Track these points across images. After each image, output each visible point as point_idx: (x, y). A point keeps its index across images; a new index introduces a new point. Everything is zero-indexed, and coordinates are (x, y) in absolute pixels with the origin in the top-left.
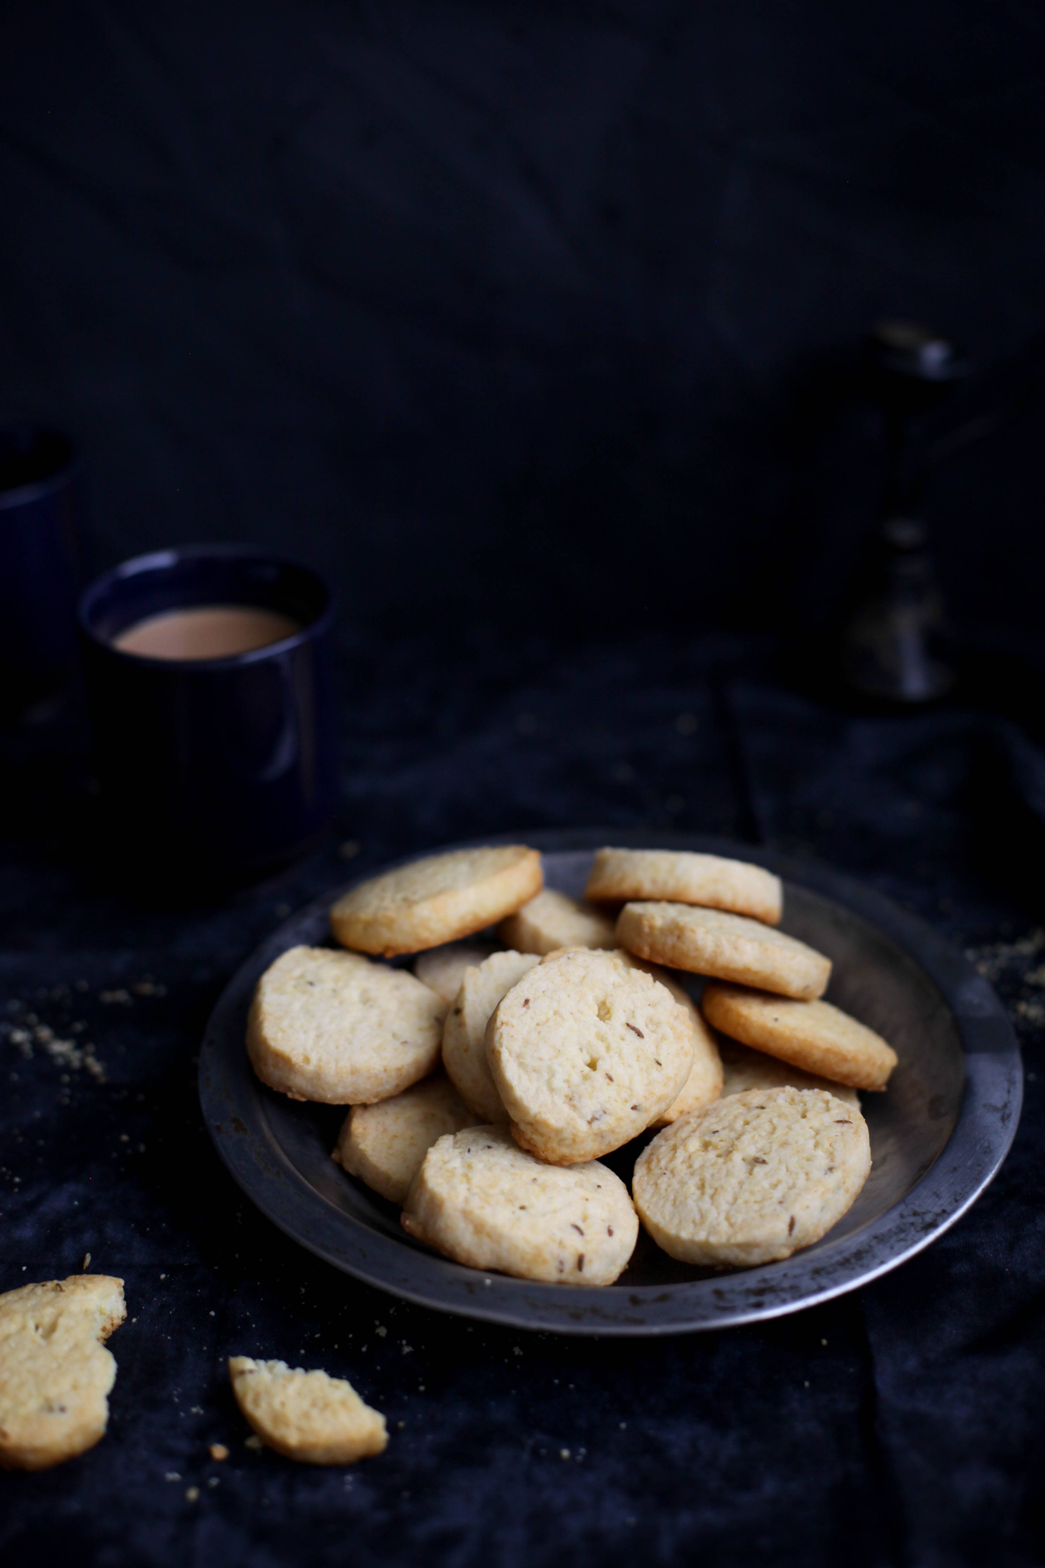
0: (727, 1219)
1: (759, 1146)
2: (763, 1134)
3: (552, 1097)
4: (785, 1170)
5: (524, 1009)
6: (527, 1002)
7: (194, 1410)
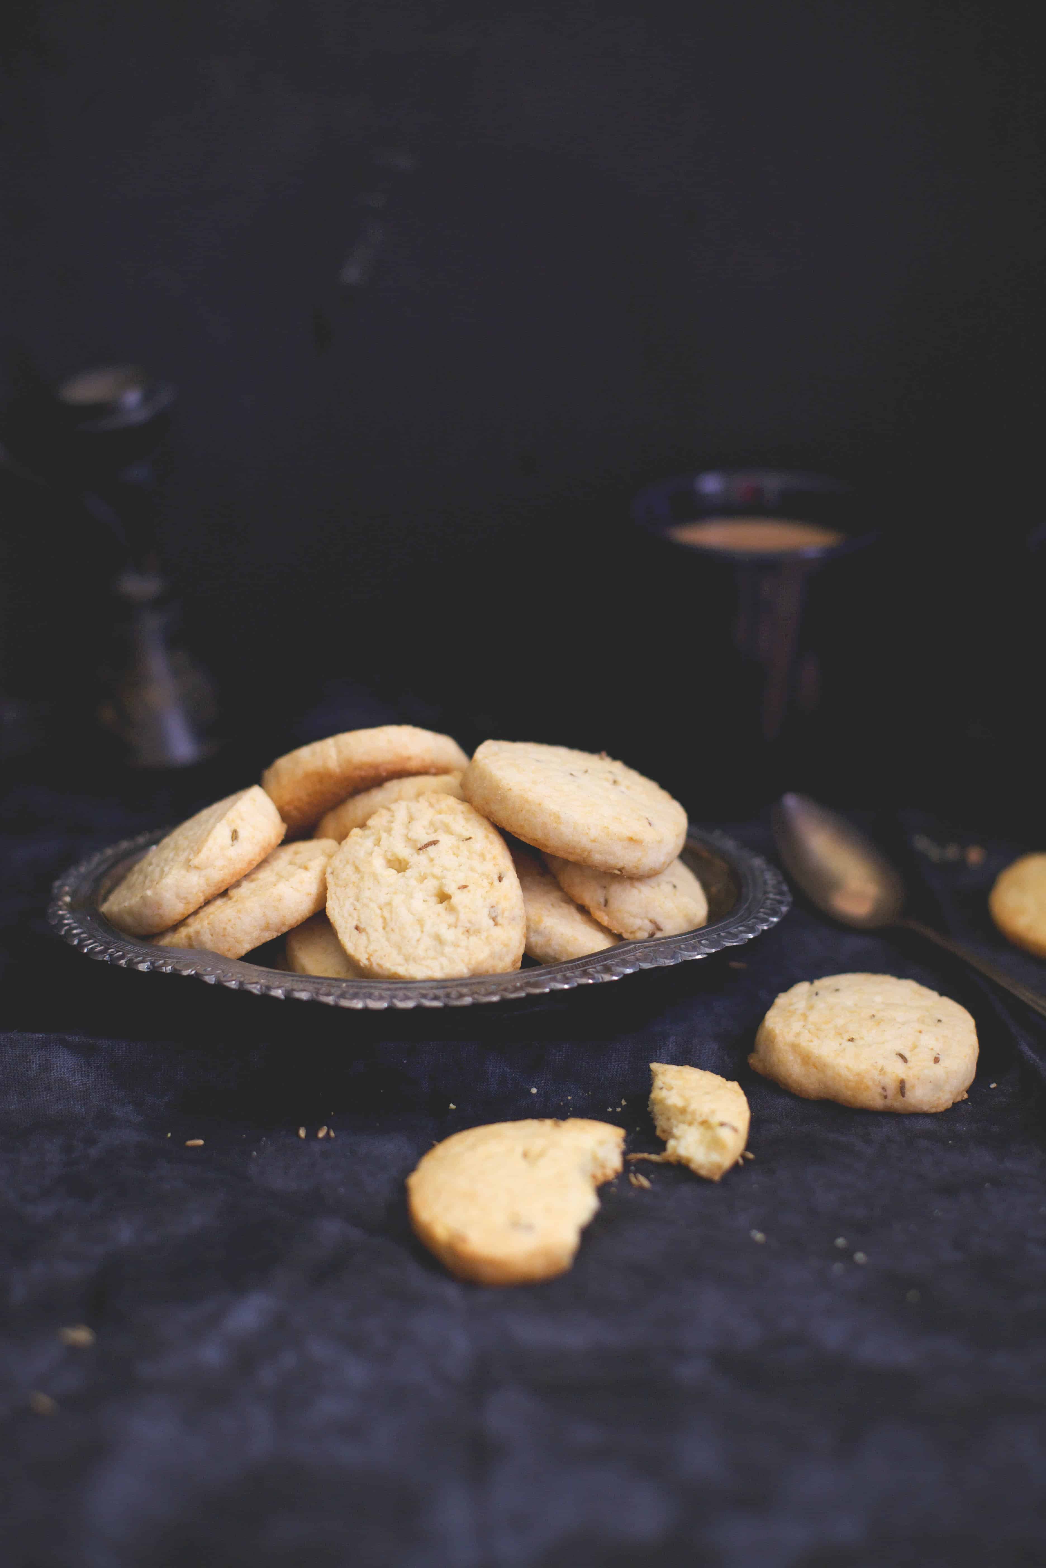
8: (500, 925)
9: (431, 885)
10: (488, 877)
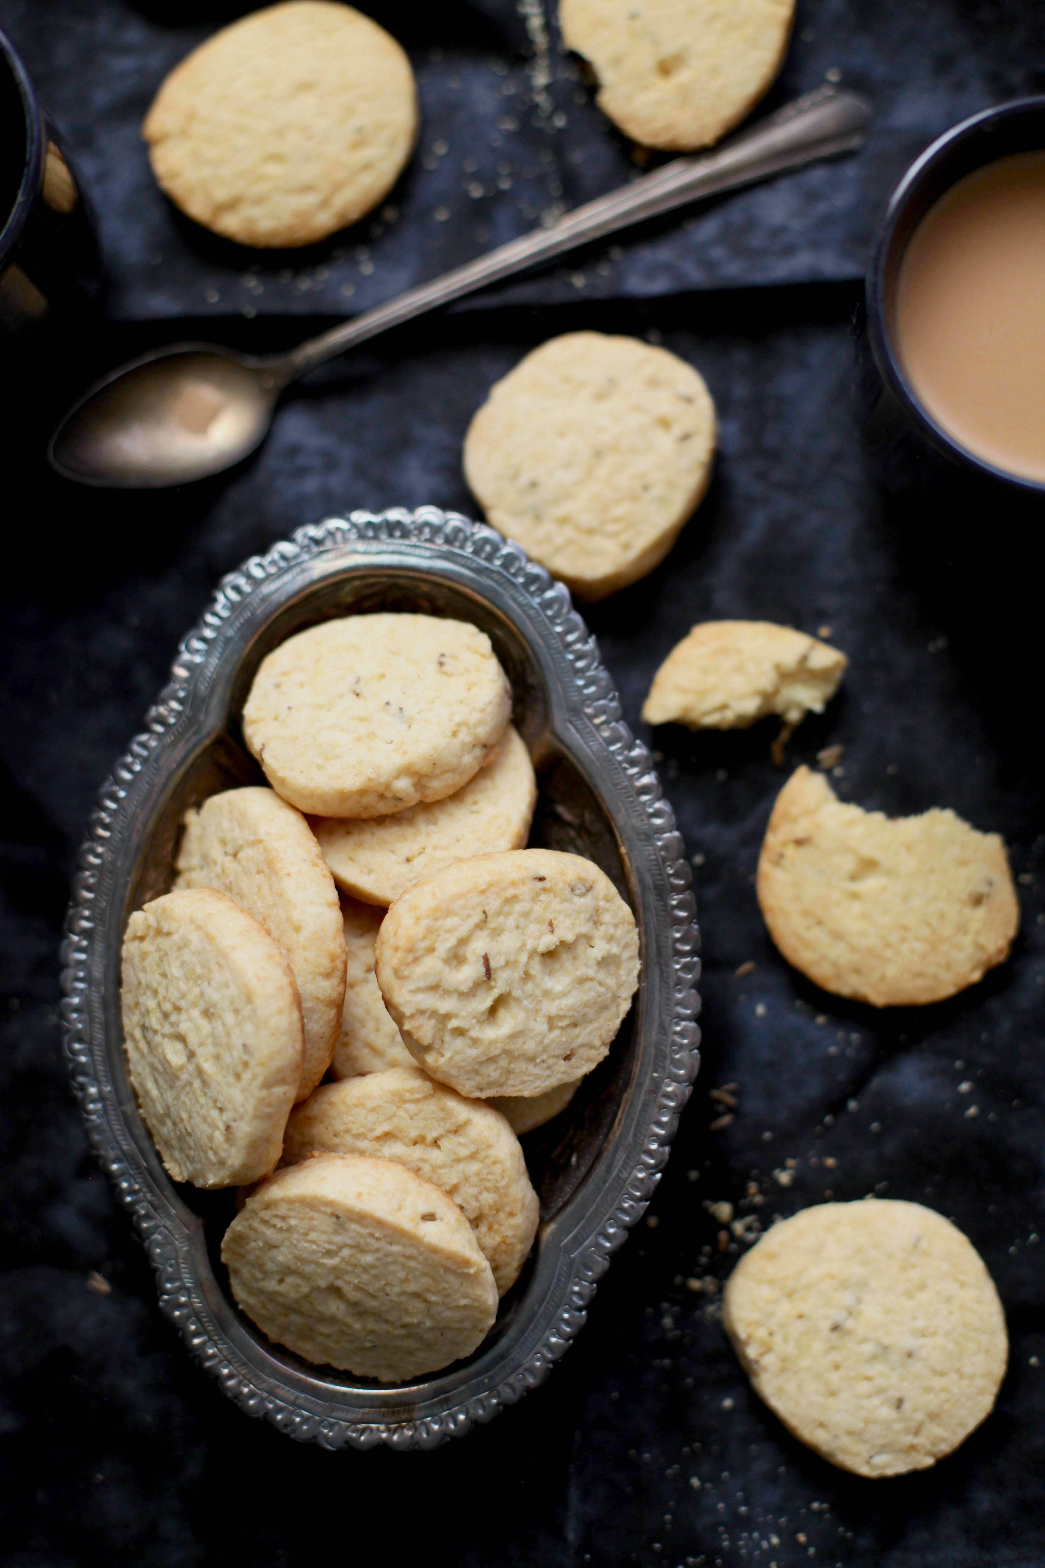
8: (592, 884)
9: (536, 967)
10: (538, 894)
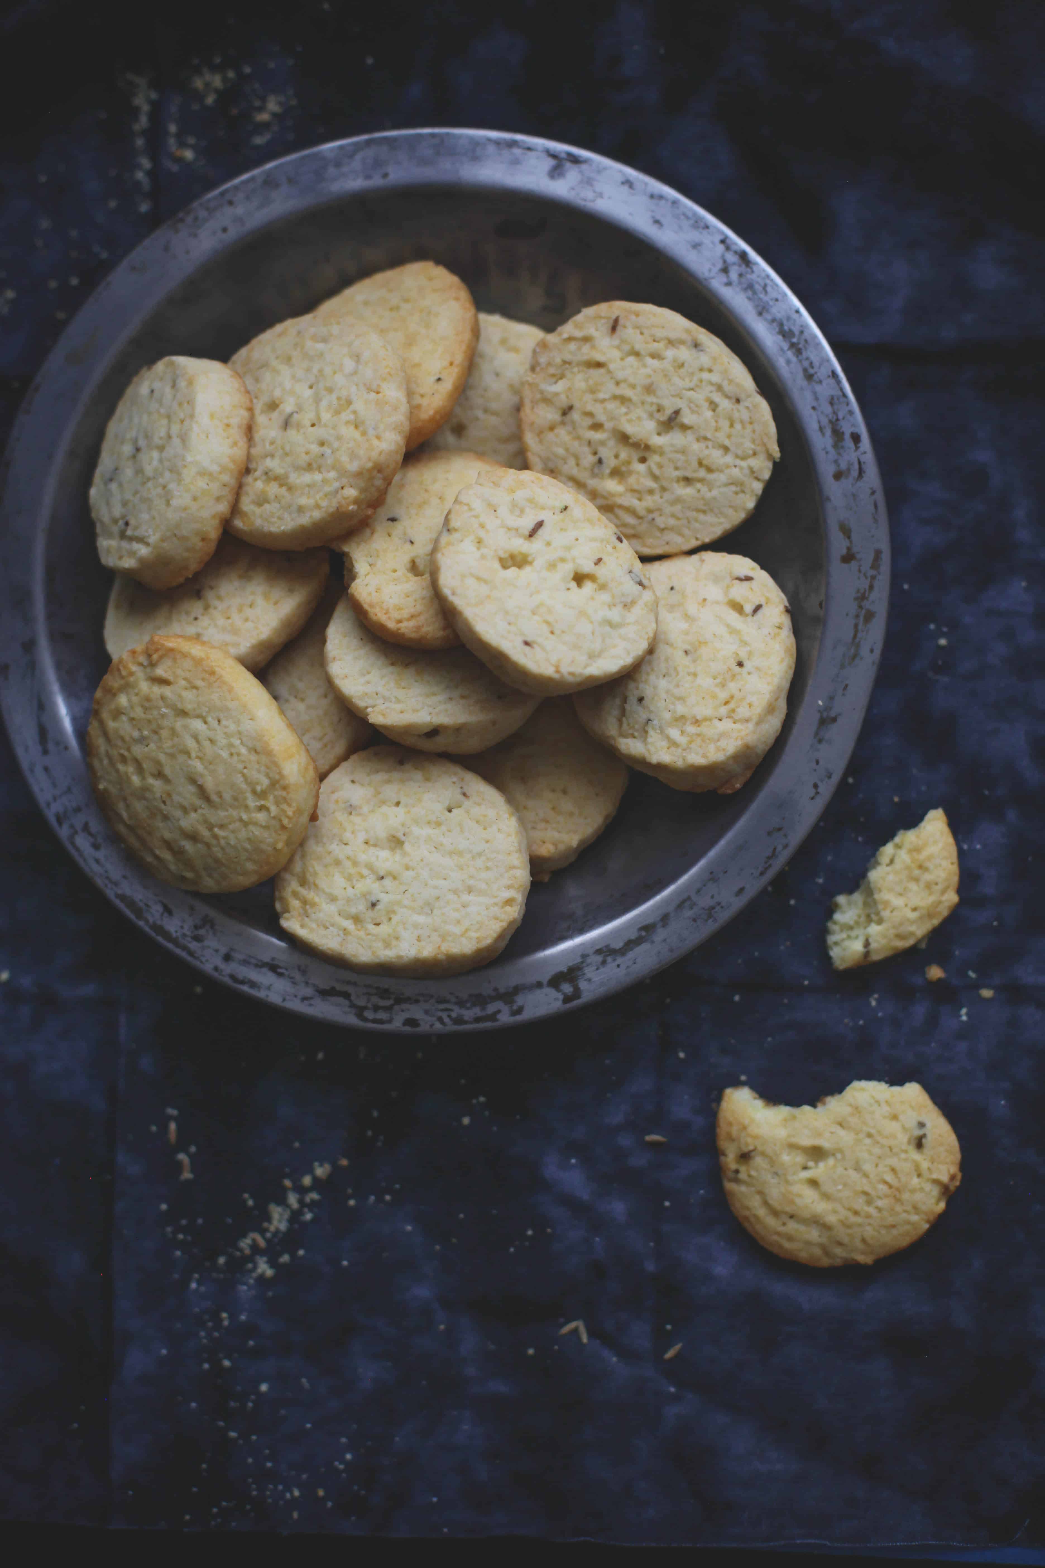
0: (744, 458)
1: (644, 416)
2: (624, 410)
3: (628, 624)
4: (692, 392)
5: (535, 646)
6: (526, 643)
7: (874, 1003)
